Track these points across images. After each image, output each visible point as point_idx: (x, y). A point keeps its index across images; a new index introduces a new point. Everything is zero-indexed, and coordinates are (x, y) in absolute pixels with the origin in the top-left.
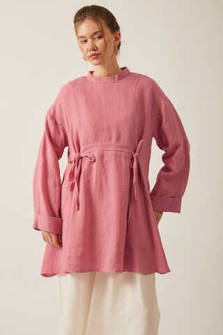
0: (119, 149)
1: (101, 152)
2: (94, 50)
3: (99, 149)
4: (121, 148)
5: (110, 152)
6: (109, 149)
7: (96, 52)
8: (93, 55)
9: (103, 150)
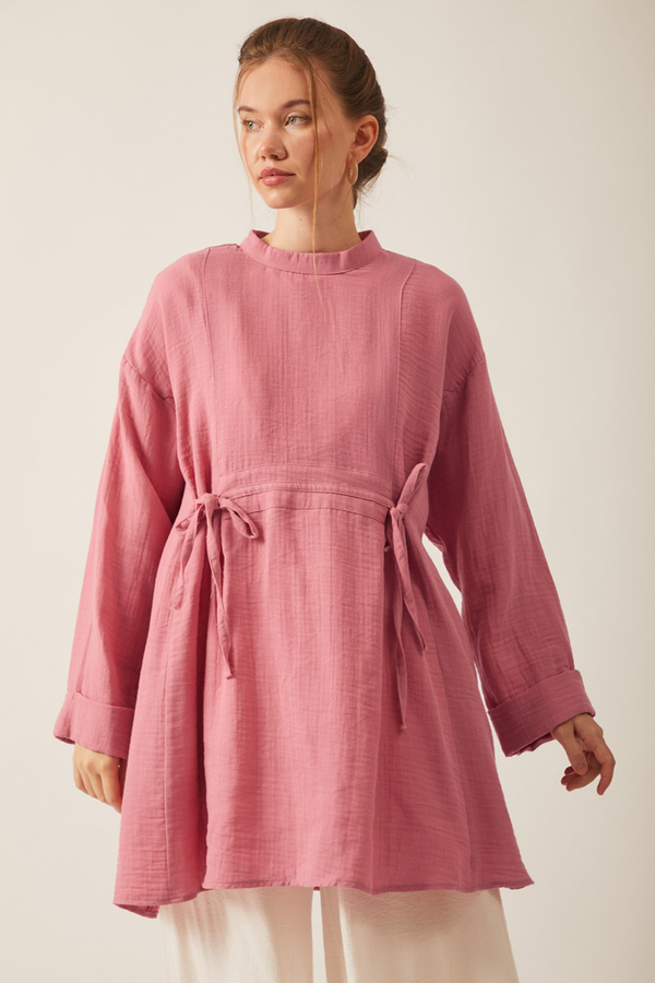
0: (345, 488)
1: (285, 495)
2: (275, 158)
3: (280, 483)
4: (354, 484)
5: (315, 497)
6: (312, 486)
7: (283, 166)
8: (271, 173)
9: (292, 490)
